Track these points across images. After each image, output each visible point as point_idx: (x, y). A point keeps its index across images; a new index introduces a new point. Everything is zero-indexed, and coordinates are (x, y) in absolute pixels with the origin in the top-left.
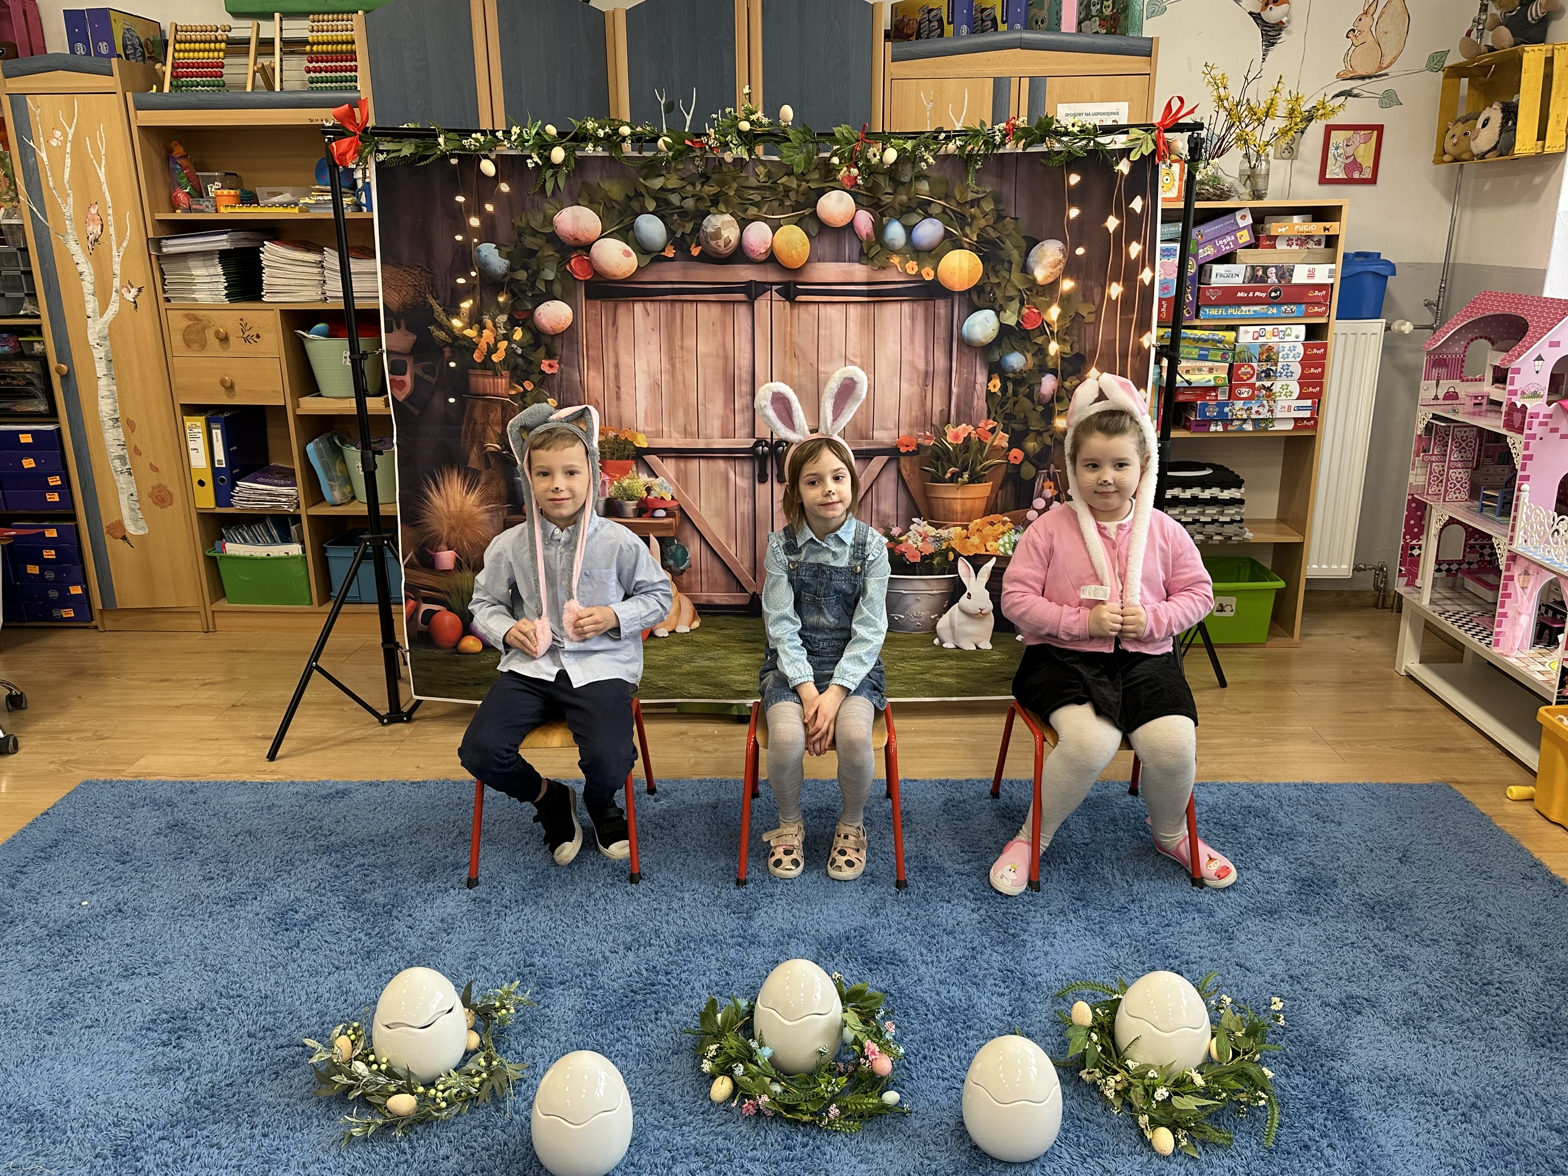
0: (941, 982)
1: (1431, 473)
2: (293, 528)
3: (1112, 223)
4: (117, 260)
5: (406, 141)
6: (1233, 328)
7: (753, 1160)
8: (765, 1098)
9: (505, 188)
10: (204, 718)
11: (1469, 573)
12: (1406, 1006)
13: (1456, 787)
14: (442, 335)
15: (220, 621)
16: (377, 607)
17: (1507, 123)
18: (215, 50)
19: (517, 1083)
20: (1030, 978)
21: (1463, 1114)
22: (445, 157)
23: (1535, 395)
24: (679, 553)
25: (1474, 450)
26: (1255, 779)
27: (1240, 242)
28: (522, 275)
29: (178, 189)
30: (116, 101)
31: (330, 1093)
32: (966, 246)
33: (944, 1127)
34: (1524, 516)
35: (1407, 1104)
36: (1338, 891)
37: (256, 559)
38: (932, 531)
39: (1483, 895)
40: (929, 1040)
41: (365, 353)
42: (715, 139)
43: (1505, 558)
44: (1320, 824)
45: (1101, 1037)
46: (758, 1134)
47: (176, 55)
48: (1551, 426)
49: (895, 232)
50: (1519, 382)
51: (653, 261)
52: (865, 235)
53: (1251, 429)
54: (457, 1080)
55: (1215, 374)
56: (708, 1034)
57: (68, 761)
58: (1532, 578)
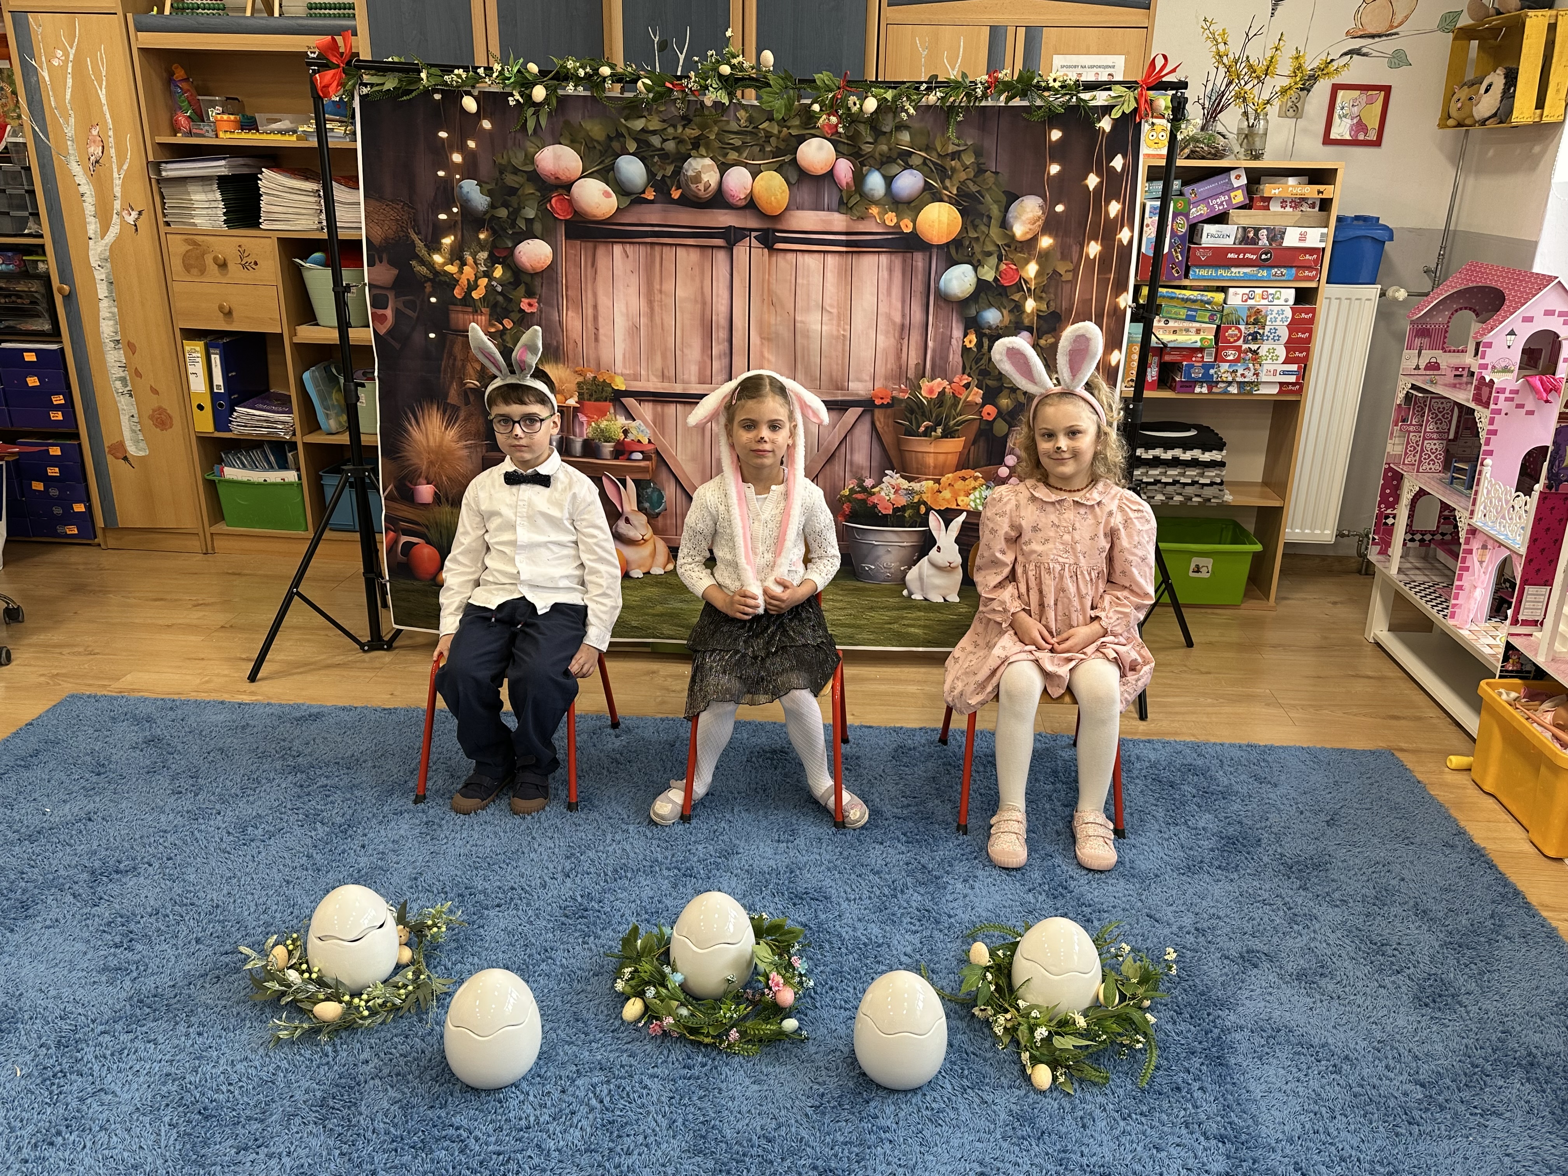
0: (860, 920)
1: (1408, 443)
2: (289, 455)
3: (1092, 181)
4: (118, 182)
5: (390, 75)
6: (1223, 290)
7: (653, 1076)
8: (670, 1020)
9: (487, 125)
10: (192, 638)
11: (1442, 544)
12: (1302, 962)
13: (1398, 754)
14: (423, 270)
15: (219, 543)
16: (358, 535)
17: (1509, 89)
19: (441, 996)
20: (945, 918)
21: (1335, 1066)
22: (428, 93)
23: (1505, 370)
24: (655, 496)
25: (1450, 422)
26: (1202, 738)
27: (1234, 202)
28: (503, 213)
29: (179, 113)
30: (116, 22)
31: (264, 998)
32: (946, 199)
33: (838, 1054)
34: (1485, 491)
35: (1283, 1054)
36: (1261, 850)
37: (253, 484)
38: (905, 484)
39: (1401, 860)
41: (348, 285)
42: (695, 82)
43: (1465, 531)
44: (1256, 784)
45: (996, 977)
48: (1517, 402)
49: (875, 182)
50: (1492, 356)
51: (633, 202)
52: (844, 184)
53: (1236, 392)
54: (380, 990)
55: (1202, 335)
56: (627, 958)
57: (57, 674)
58: (1489, 554)
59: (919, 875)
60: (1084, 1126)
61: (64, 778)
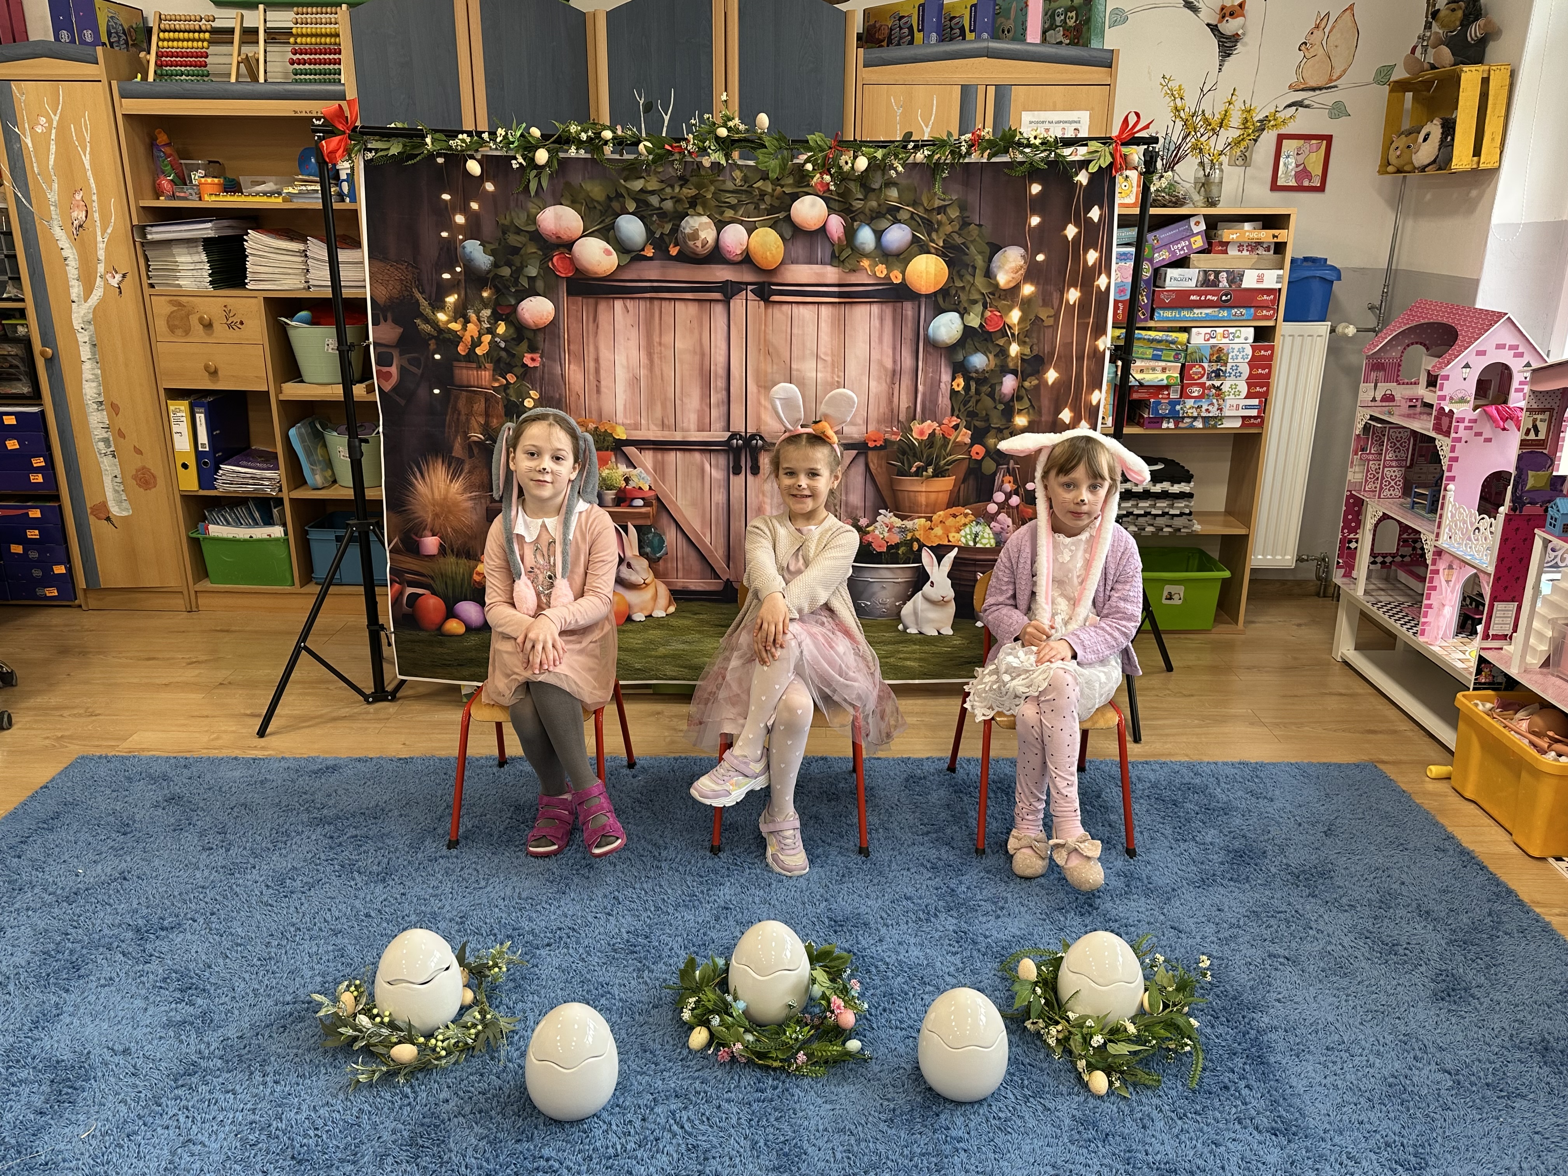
1: (1368, 471)
2: (275, 511)
3: (1071, 231)
4: (101, 246)
5: (394, 141)
6: (1186, 330)
7: (729, 1101)
8: (739, 1046)
9: (490, 187)
10: (193, 696)
11: (1402, 565)
12: (1322, 964)
13: (1381, 766)
14: (427, 328)
15: (202, 601)
16: (362, 588)
17: (1446, 138)
18: (199, 40)
19: (510, 1034)
20: (981, 938)
22: (432, 156)
23: (1462, 400)
24: (656, 541)
25: (1408, 450)
26: (1195, 758)
27: (1194, 247)
28: (506, 271)
29: (162, 177)
30: (101, 89)
31: (337, 1044)
32: (933, 251)
33: (901, 1071)
34: (1449, 515)
36: (1267, 861)
37: (239, 541)
38: (898, 522)
39: (1399, 865)
40: (889, 995)
41: (352, 345)
42: (694, 144)
43: (1431, 553)
44: (1254, 800)
45: (1044, 991)
47: (160, 43)
48: (1475, 430)
49: (866, 236)
50: (1448, 388)
51: (633, 259)
52: (836, 239)
53: (1201, 426)
54: (454, 1031)
55: (1168, 373)
56: (687, 989)
57: (62, 737)
58: (1455, 573)
59: (948, 898)
60: (1144, 1127)
61: (90, 839)
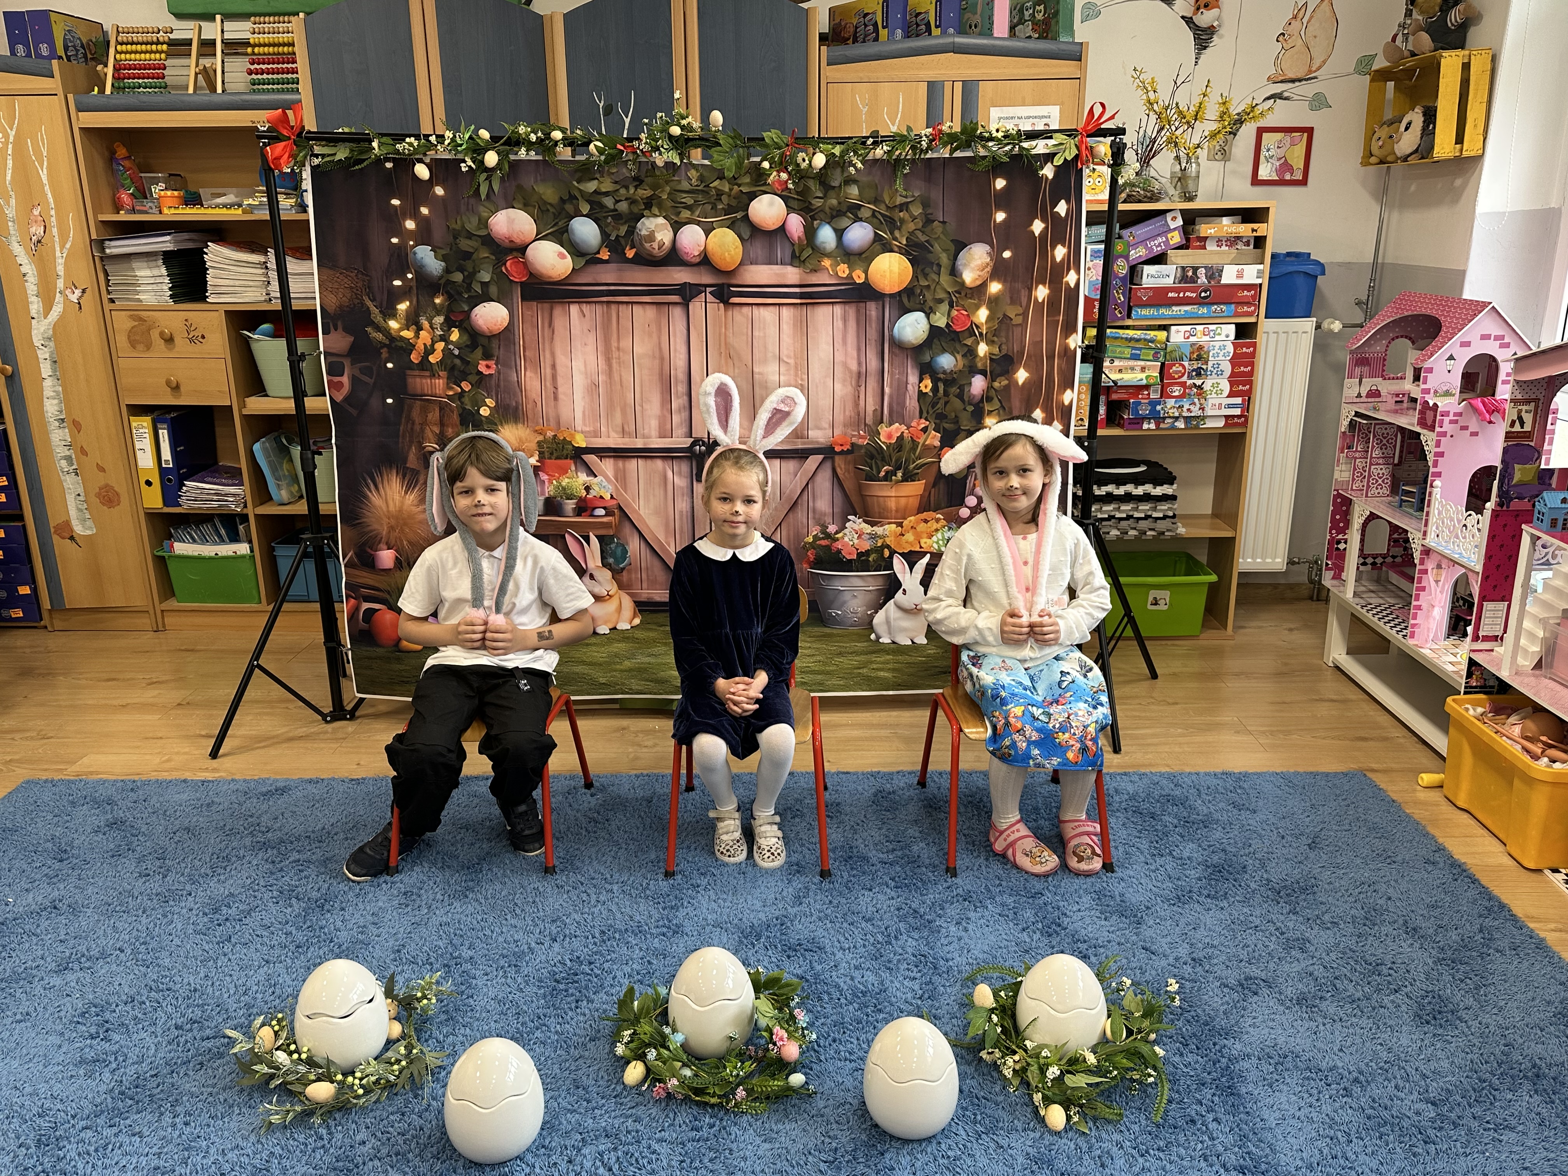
0: (856, 968)
1: (1355, 469)
2: (241, 527)
3: (1038, 227)
4: (60, 261)
5: (341, 146)
6: (1165, 328)
7: (660, 1140)
8: (675, 1081)
9: (439, 191)
10: (149, 717)
11: (1394, 566)
12: (1301, 986)
13: (1369, 774)
14: (379, 336)
15: (169, 620)
16: (317, 605)
17: (1428, 126)
18: (157, 52)
19: (436, 1070)
20: (942, 962)
21: (1345, 1089)
22: (380, 161)
23: (1447, 393)
24: (619, 551)
25: (1395, 447)
26: (1176, 768)
27: (1171, 243)
28: (458, 277)
29: (122, 191)
30: (57, 103)
31: (252, 1082)
32: (896, 249)
33: (847, 1106)
34: (1436, 512)
35: (1293, 1080)
36: (1247, 876)
37: (204, 558)
38: (867, 528)
39: (1386, 879)
40: (839, 1024)
41: (303, 354)
42: (646, 143)
43: (1419, 552)
44: (1235, 811)
45: (1001, 1019)
46: (667, 1116)
47: (118, 56)
48: (1461, 424)
49: (826, 235)
50: (1432, 381)
51: (588, 263)
52: (796, 238)
53: (1183, 426)
54: (373, 1066)
55: (1147, 373)
56: (624, 1021)
57: (11, 761)
58: (1444, 573)
59: (910, 920)
60: (1102, 1165)
61: (25, 866)
